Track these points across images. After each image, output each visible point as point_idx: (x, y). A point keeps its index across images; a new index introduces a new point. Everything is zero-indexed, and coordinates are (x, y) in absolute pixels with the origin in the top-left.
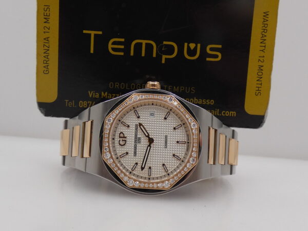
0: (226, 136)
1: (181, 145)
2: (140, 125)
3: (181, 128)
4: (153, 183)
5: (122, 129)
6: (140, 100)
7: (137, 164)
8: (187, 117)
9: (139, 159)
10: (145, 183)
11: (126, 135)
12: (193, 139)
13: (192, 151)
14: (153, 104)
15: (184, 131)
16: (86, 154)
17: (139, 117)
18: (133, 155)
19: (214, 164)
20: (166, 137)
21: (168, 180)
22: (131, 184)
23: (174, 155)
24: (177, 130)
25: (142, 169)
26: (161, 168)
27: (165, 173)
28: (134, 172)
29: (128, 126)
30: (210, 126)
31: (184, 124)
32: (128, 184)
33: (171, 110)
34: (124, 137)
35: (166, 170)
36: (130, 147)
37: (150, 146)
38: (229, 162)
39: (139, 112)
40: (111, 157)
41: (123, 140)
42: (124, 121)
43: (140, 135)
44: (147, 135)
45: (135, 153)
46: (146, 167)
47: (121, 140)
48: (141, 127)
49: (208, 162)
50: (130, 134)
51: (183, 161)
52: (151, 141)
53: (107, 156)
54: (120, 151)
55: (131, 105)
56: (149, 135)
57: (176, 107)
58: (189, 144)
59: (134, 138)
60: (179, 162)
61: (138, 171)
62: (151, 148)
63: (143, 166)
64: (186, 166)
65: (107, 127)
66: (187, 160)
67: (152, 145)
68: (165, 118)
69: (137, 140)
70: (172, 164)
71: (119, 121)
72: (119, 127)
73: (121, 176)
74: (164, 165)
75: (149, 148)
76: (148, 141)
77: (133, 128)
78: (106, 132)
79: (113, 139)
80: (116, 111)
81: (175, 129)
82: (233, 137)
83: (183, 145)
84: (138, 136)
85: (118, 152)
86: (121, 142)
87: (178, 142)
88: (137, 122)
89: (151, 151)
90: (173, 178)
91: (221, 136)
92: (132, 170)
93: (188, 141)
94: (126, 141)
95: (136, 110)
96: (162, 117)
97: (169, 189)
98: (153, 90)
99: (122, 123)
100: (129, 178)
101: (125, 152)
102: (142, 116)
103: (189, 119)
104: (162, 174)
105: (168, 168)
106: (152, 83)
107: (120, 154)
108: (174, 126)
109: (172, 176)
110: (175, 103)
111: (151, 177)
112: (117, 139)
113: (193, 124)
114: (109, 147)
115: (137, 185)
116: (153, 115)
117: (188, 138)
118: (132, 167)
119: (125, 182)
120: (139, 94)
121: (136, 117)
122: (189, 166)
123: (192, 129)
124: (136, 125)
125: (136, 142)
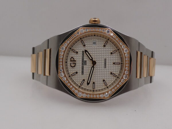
0: (148, 56)
1: (116, 65)
2: (86, 51)
3: (116, 53)
4: (96, 95)
5: (72, 54)
6: (85, 32)
7: (84, 80)
8: (121, 44)
9: (86, 76)
10: (90, 94)
11: (75, 59)
12: (126, 60)
13: (125, 70)
14: (95, 35)
15: (119, 55)
16: (47, 73)
17: (84, 46)
18: (81, 74)
19: (140, 77)
20: (105, 59)
21: (108, 92)
22: (80, 95)
23: (111, 73)
24: (113, 55)
25: (88, 84)
26: (102, 82)
27: (105, 87)
28: (82, 86)
29: (77, 53)
30: (137, 50)
31: (118, 50)
32: (78, 95)
33: (108, 39)
34: (74, 61)
35: (106, 85)
36: (78, 67)
37: (93, 67)
38: (150, 75)
39: (84, 42)
40: (65, 76)
41: (73, 63)
42: (74, 49)
43: (86, 59)
44: (91, 58)
45: (83, 72)
46: (91, 82)
47: (72, 62)
48: (87, 53)
49: (136, 77)
50: (78, 58)
51: (118, 77)
52: (94, 63)
53: (62, 75)
54: (72, 71)
55: (79, 37)
56: (92, 59)
57: (112, 37)
58: (123, 64)
59: (81, 61)
60: (115, 78)
61: (85, 85)
62: (95, 68)
63: (89, 82)
64: (120, 81)
65: (61, 54)
66: (121, 77)
67: (95, 66)
68: (104, 46)
69: (84, 63)
70: (110, 80)
71: (70, 48)
72: (70, 53)
73: (73, 90)
74: (104, 80)
75: (93, 68)
76: (92, 63)
77: (80, 53)
78: (61, 57)
79: (66, 62)
80: (68, 42)
81: (111, 53)
82: (152, 56)
83: (118, 65)
84: (84, 60)
85: (70, 72)
86: (72, 64)
87: (114, 63)
88: (83, 49)
89: (94, 70)
90: (111, 90)
91: (145, 56)
92: (80, 85)
93: (122, 63)
94: (75, 63)
95: (82, 40)
96: (102, 45)
97: (108, 98)
98: (95, 24)
99: (72, 50)
100: (79, 91)
101: (75, 72)
102: (86, 45)
103: (123, 46)
104: (103, 87)
105: (107, 83)
106: (94, 19)
107: (72, 73)
108: (111, 51)
109: (110, 88)
110: (112, 34)
111: (95, 89)
112: (69, 62)
113: (125, 50)
114: (63, 68)
115: (84, 96)
116: (95, 43)
117: (122, 60)
118: (81, 83)
119: (75, 94)
120: (84, 28)
121: (83, 45)
122: (123, 82)
123: (125, 54)
124: (83, 51)
125: (83, 64)
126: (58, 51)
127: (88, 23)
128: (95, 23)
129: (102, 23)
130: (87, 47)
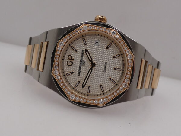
0: (153, 66)
1: (117, 71)
2: (86, 50)
3: (119, 58)
4: (90, 100)
5: (70, 52)
6: (88, 30)
7: (79, 82)
8: (126, 49)
9: (82, 78)
10: (84, 99)
11: (73, 58)
12: (128, 67)
13: (126, 78)
14: (98, 35)
15: (121, 60)
16: (40, 68)
17: (86, 44)
18: (77, 74)
19: (141, 88)
20: (106, 63)
21: (103, 99)
22: (73, 97)
23: (110, 79)
24: (115, 59)
25: (83, 86)
26: (99, 87)
27: (101, 93)
28: (76, 88)
29: (76, 51)
30: (143, 58)
31: (122, 54)
32: (70, 97)
33: (113, 41)
34: (72, 59)
35: (103, 90)
36: (75, 68)
37: (91, 69)
38: (152, 86)
39: (86, 40)
40: (59, 74)
41: (70, 62)
42: (74, 46)
43: (85, 59)
44: (90, 59)
45: (79, 73)
46: (86, 85)
47: (69, 61)
48: (87, 52)
49: (137, 87)
50: (77, 57)
51: (117, 85)
52: (93, 65)
53: (56, 73)
54: (67, 70)
55: (81, 33)
56: (92, 60)
57: (117, 39)
58: (124, 71)
59: (79, 61)
60: (113, 85)
61: (79, 88)
62: (93, 71)
64: (119, 89)
65: (59, 49)
66: (120, 85)
67: (93, 69)
68: (107, 48)
69: (82, 63)
70: (108, 86)
71: (70, 45)
72: (68, 50)
73: (65, 91)
74: (101, 86)
75: (91, 70)
76: (90, 64)
77: (80, 52)
78: (58, 53)
79: (63, 59)
80: (68, 37)
81: (114, 57)
82: (158, 67)
83: (119, 71)
84: (83, 60)
85: (65, 70)
86: (69, 63)
87: (115, 69)
88: (84, 48)
89: (92, 73)
90: (107, 97)
91: (149, 66)
92: (75, 86)
93: (124, 69)
94: (73, 62)
95: (84, 38)
96: (105, 47)
97: (103, 106)
98: (100, 23)
99: (71, 47)
100: (72, 93)
101: (71, 71)
102: (88, 43)
103: (127, 51)
104: (99, 93)
105: (104, 89)
106: (100, 17)
107: (67, 73)
108: (114, 55)
109: (106, 95)
110: (117, 37)
111: (90, 94)
112: (66, 60)
113: (129, 56)
114: (58, 65)
115: (77, 99)
116: (97, 43)
117: (124, 66)
118: (75, 84)
119: (68, 96)
120: (88, 25)
121: (84, 44)
122: (121, 90)
123: (128, 60)
124: (83, 50)
125: (80, 64)
126: (56, 46)
127: (93, 20)
128: (101, 21)
129: (108, 23)
130: (88, 46)
